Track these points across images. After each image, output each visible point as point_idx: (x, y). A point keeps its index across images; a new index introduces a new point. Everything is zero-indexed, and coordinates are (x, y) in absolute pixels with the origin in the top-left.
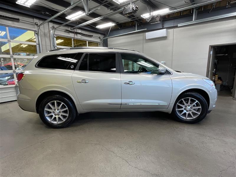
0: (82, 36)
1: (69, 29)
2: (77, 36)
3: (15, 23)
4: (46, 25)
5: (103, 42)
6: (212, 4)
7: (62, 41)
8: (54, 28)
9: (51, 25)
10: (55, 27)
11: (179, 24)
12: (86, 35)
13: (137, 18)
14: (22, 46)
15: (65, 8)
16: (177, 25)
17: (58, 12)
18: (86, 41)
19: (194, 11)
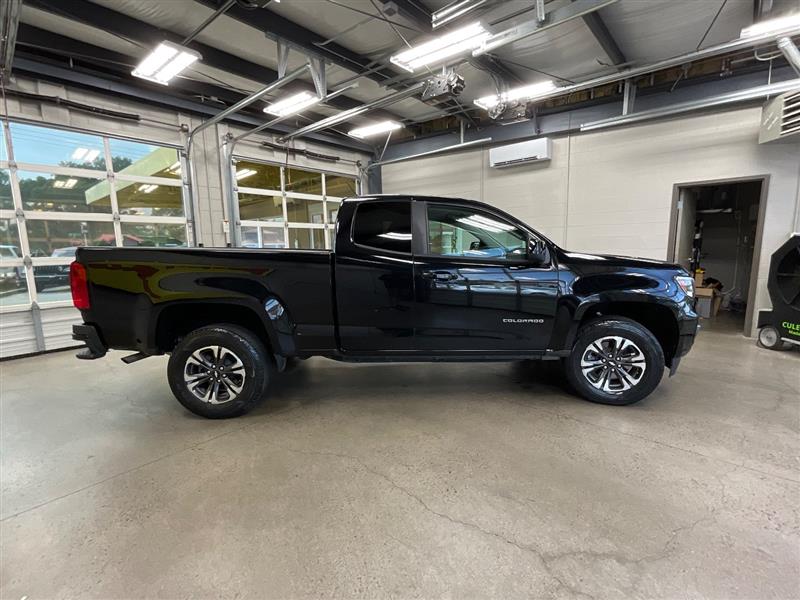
0: (311, 161)
1: (273, 140)
2: (294, 159)
3: (129, 127)
4: (210, 130)
5: (369, 175)
6: (678, 68)
7: (254, 172)
8: (231, 138)
9: (223, 130)
10: (235, 136)
11: (584, 123)
12: (321, 156)
13: (465, 107)
14: (143, 190)
15: (265, 86)
16: (577, 127)
17: (244, 96)
18: (320, 175)
19: (627, 86)
